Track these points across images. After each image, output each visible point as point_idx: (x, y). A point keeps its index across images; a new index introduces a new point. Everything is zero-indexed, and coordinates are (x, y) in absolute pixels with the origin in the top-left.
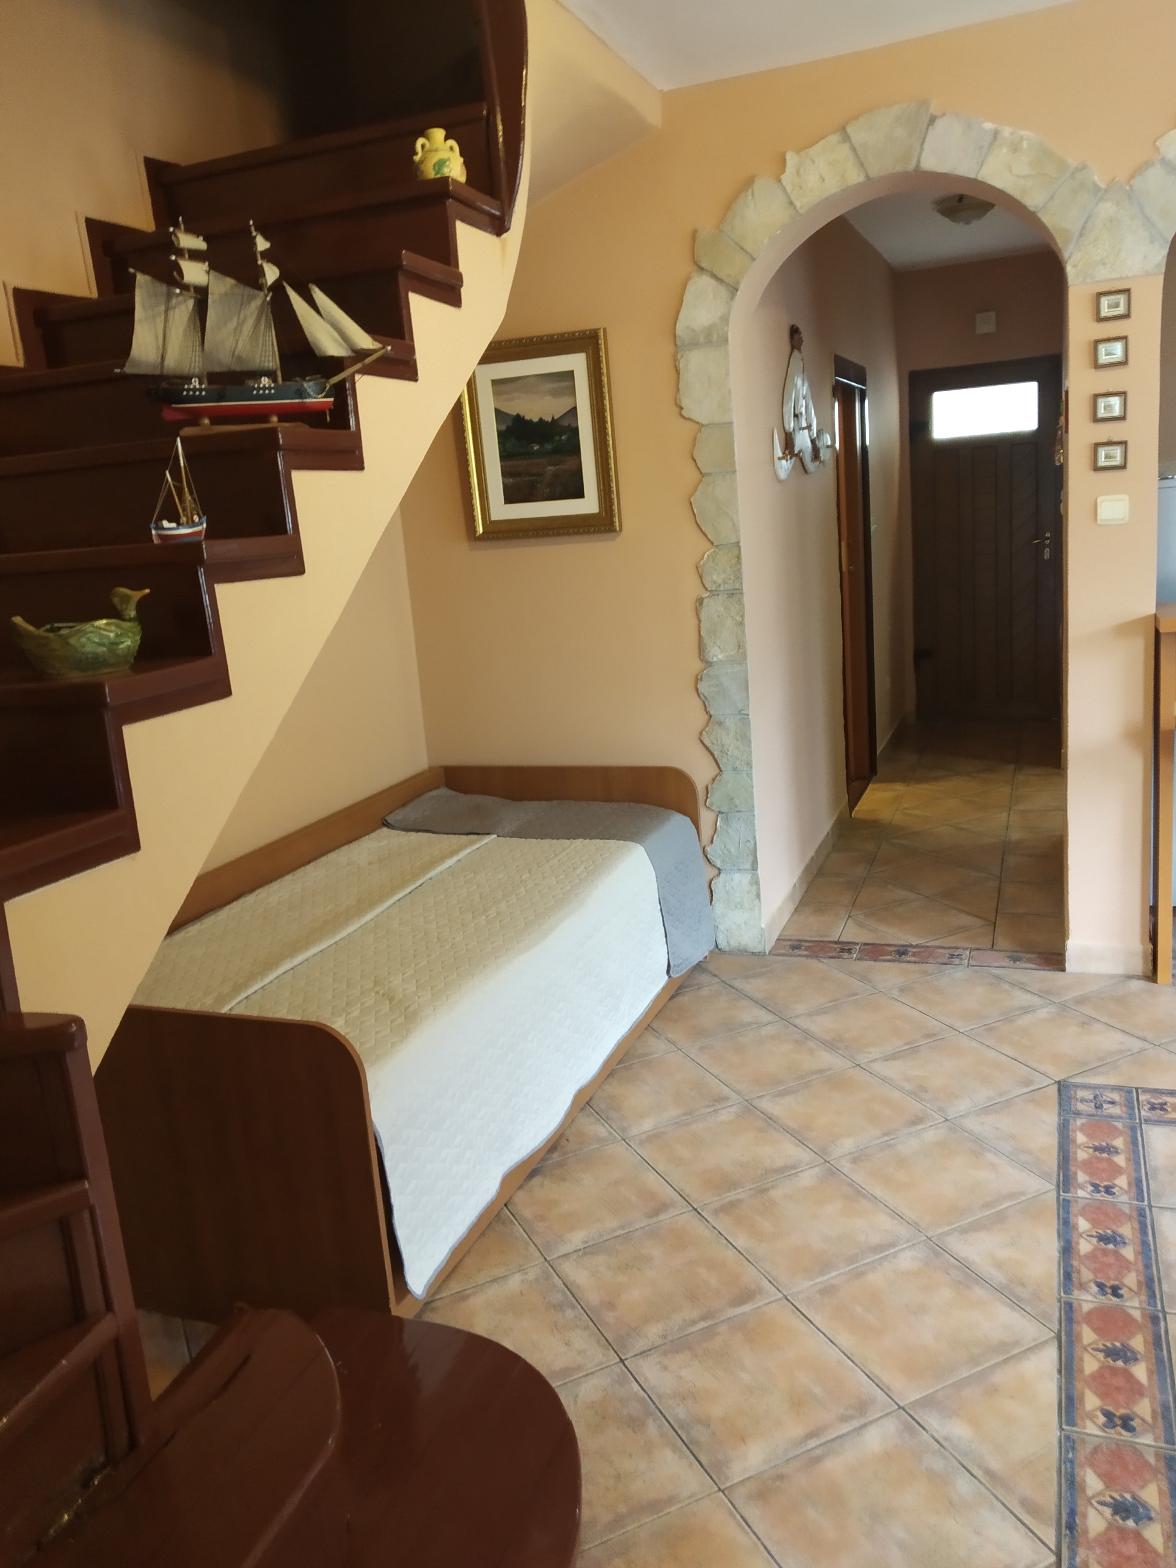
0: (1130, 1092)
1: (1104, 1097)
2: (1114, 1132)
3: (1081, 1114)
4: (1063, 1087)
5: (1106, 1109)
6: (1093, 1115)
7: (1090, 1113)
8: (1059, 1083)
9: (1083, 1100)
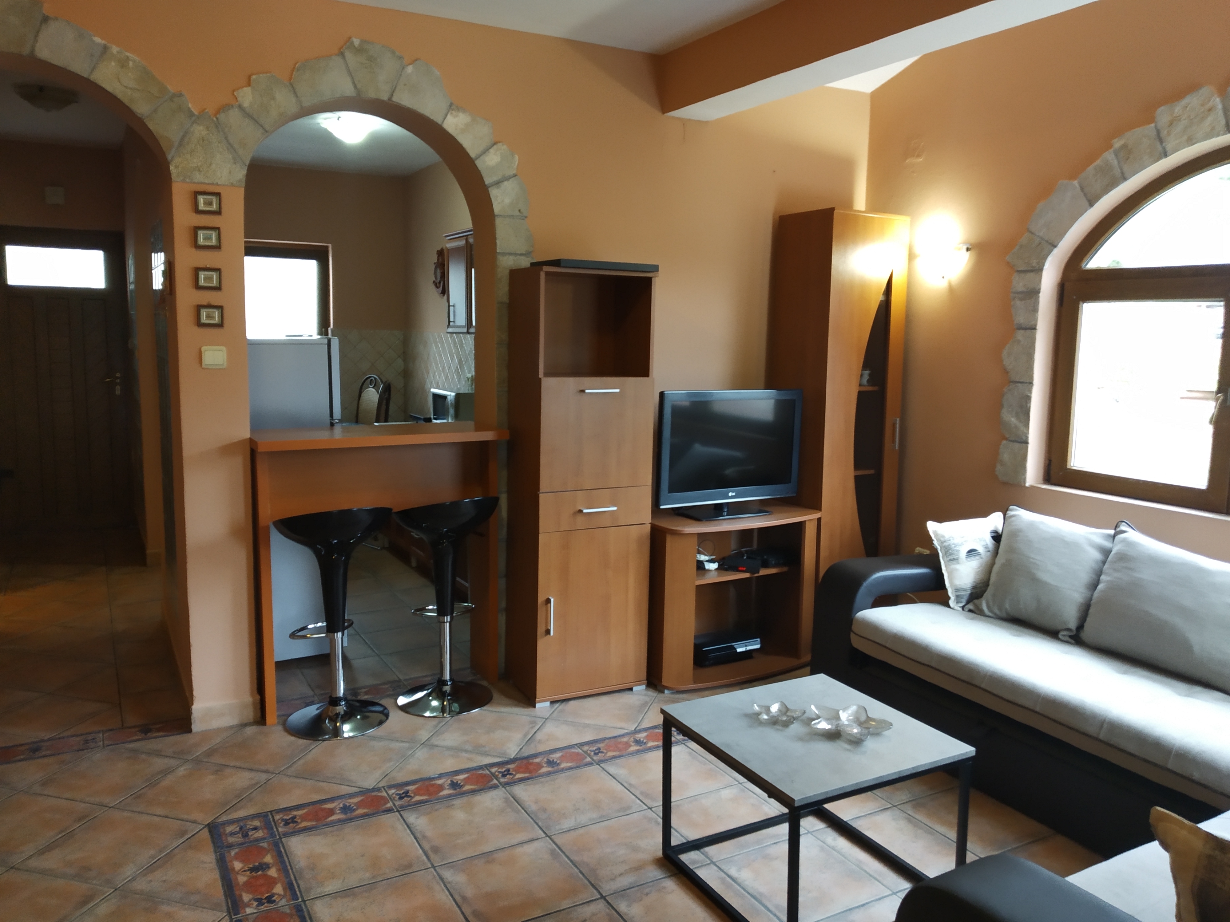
0: (267, 816)
1: (248, 826)
2: (262, 852)
3: (234, 846)
4: (214, 829)
5: (251, 835)
6: (242, 844)
7: (241, 842)
8: (208, 825)
9: (232, 834)
